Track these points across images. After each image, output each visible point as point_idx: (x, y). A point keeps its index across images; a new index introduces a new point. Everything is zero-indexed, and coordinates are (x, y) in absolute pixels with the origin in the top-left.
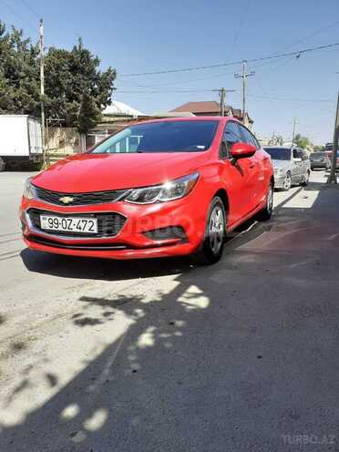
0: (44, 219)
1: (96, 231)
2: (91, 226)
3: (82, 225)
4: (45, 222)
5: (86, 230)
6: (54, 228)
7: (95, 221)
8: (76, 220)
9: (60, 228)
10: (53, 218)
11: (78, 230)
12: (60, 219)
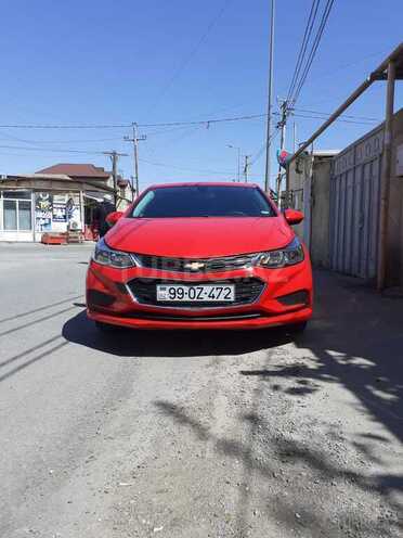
0: (161, 289)
1: (232, 299)
2: (227, 293)
3: (216, 293)
4: (163, 294)
5: (221, 299)
6: (177, 299)
7: (232, 288)
8: (207, 289)
9: (186, 298)
10: (176, 288)
11: (211, 299)
12: (186, 289)
